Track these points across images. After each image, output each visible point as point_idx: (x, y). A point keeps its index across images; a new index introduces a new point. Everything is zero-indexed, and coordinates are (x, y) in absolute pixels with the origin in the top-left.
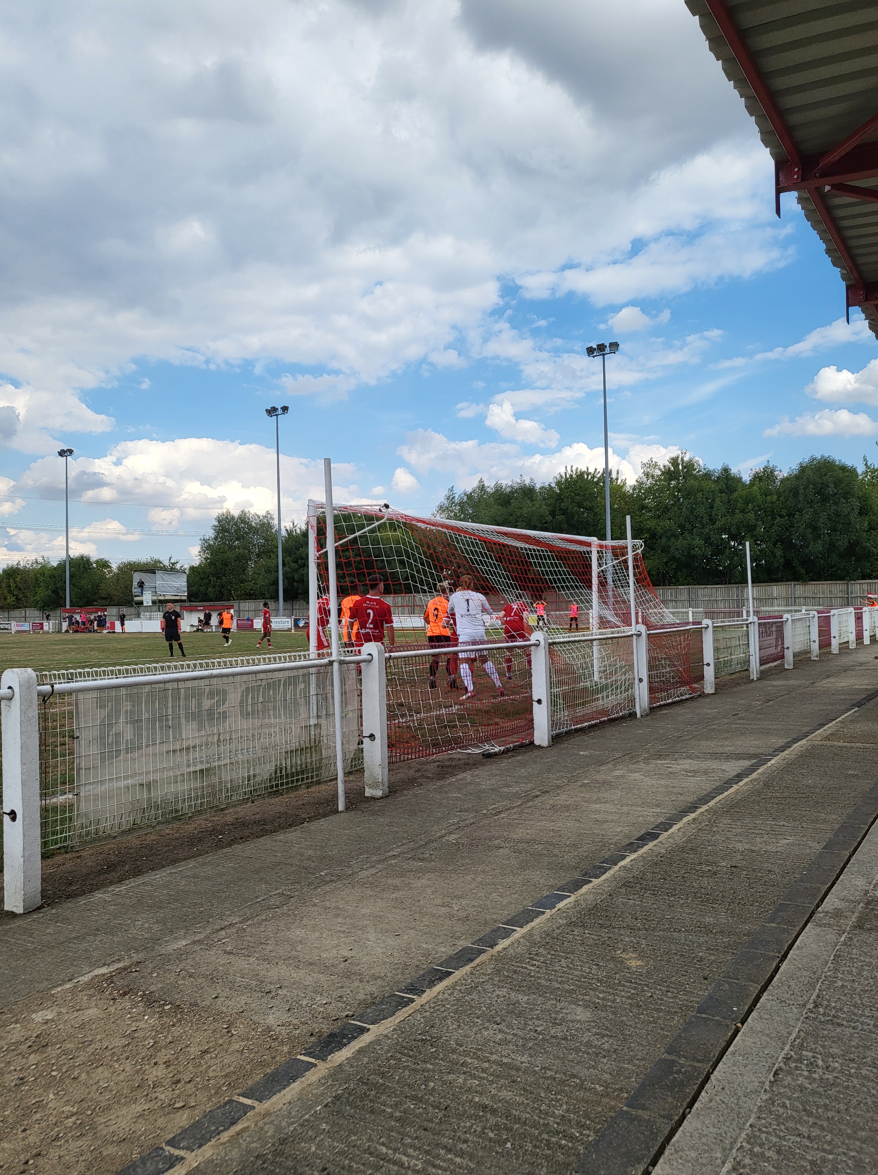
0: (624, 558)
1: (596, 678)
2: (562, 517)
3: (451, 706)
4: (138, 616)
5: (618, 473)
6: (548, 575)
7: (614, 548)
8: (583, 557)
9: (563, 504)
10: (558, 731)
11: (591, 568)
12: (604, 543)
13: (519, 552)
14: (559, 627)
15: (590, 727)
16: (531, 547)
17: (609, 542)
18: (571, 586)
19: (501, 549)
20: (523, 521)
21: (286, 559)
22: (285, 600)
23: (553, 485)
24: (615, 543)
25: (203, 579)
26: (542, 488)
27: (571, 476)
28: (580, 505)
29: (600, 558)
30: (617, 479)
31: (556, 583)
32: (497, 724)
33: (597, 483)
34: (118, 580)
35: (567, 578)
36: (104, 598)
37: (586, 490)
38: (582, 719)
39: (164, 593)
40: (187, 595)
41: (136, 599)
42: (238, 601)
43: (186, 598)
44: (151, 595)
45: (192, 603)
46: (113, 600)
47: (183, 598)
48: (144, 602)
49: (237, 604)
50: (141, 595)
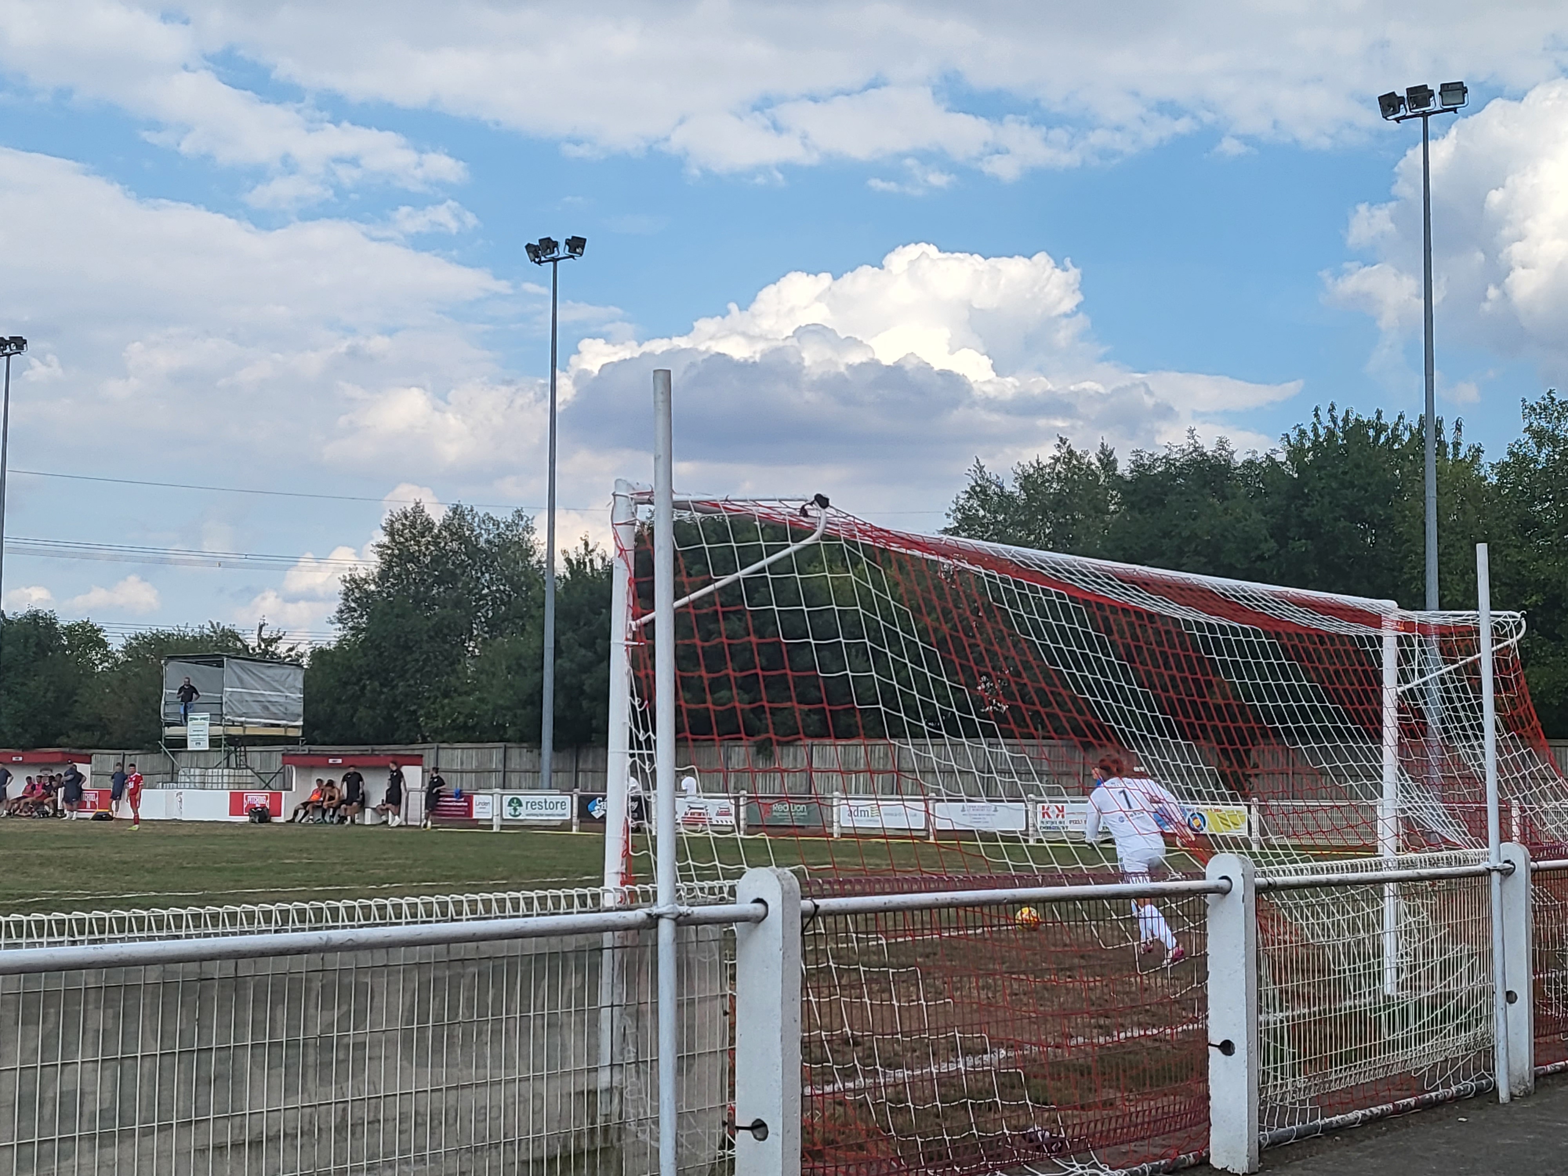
0: (1470, 659)
1: (1389, 987)
2: (1301, 545)
3: (985, 1052)
4: (172, 777)
5: (1458, 428)
6: (1261, 699)
7: (1444, 632)
8: (1357, 651)
9: (1307, 510)
10: (1277, 1131)
11: (1380, 682)
12: (1416, 616)
13: (1180, 634)
14: (1288, 842)
15: (1367, 1121)
16: (1214, 620)
17: (1433, 616)
18: (1324, 729)
19: (1131, 625)
20: (1197, 553)
21: (563, 639)
22: (557, 747)
23: (1281, 457)
24: (1451, 618)
25: (346, 684)
26: (1249, 464)
27: (1331, 433)
28: (1354, 514)
29: (1404, 657)
30: (1457, 445)
31: (1283, 721)
32: (1109, 1104)
33: (1402, 455)
34: (124, 681)
35: (1313, 709)
36: (88, 728)
37: (1372, 474)
38: (1346, 1098)
39: (243, 719)
40: (303, 726)
41: (169, 731)
42: (435, 745)
43: (300, 734)
44: (208, 722)
45: (314, 747)
46: (110, 734)
47: (292, 733)
48: (189, 739)
49: (432, 753)
50: (183, 722)
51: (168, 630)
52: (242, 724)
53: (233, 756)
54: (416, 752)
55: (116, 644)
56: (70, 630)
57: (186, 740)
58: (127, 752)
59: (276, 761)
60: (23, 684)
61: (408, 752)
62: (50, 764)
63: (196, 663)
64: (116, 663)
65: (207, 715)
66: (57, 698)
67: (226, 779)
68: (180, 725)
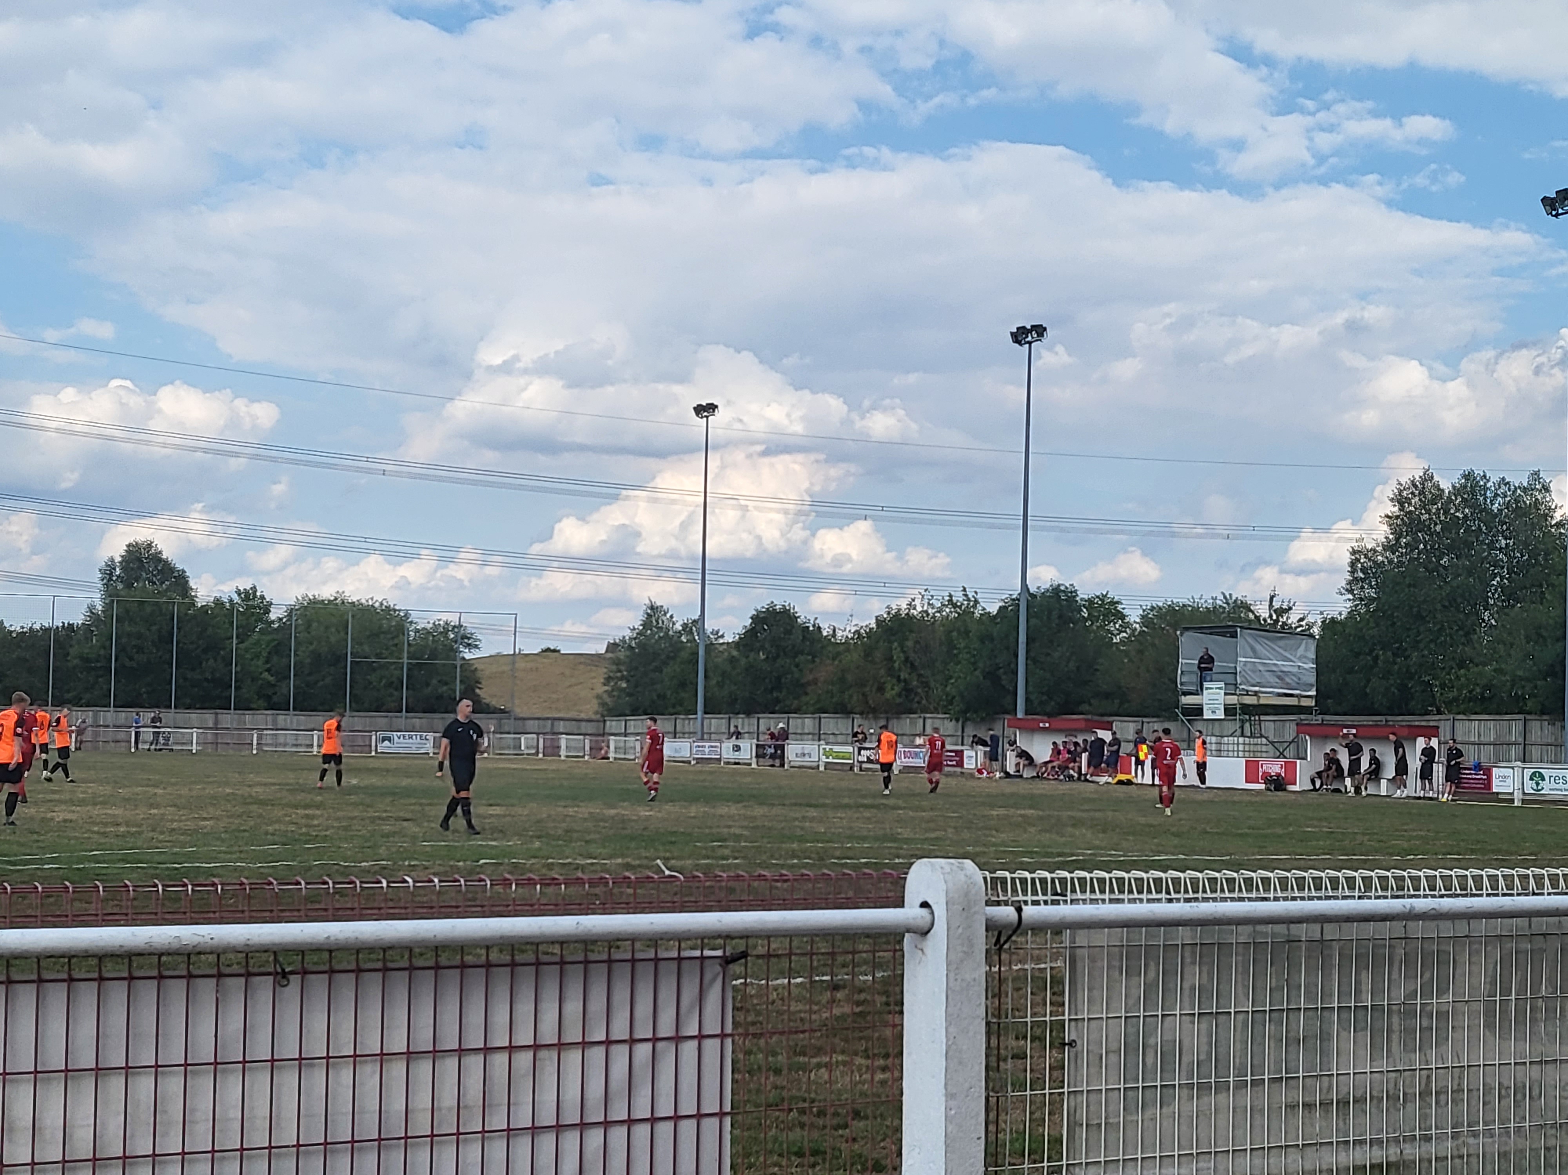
25: (1358, 654)
34: (1141, 650)
36: (1108, 696)
39: (1257, 689)
40: (1316, 696)
41: (1186, 700)
42: (1451, 717)
43: (1313, 704)
44: (1222, 692)
45: (1327, 717)
46: (1129, 702)
47: (1305, 703)
48: (1205, 708)
49: (1449, 724)
50: (1199, 691)
51: (1182, 601)
52: (1256, 694)
53: (1247, 725)
54: (1432, 724)
55: (1134, 616)
56: (1090, 601)
57: (1202, 709)
58: (1145, 720)
59: (1290, 731)
60: (1048, 654)
61: (1423, 724)
62: (1076, 730)
63: (1211, 634)
64: (1133, 634)
65: (1222, 685)
66: (1078, 668)
67: (1241, 748)
68: (1196, 693)
